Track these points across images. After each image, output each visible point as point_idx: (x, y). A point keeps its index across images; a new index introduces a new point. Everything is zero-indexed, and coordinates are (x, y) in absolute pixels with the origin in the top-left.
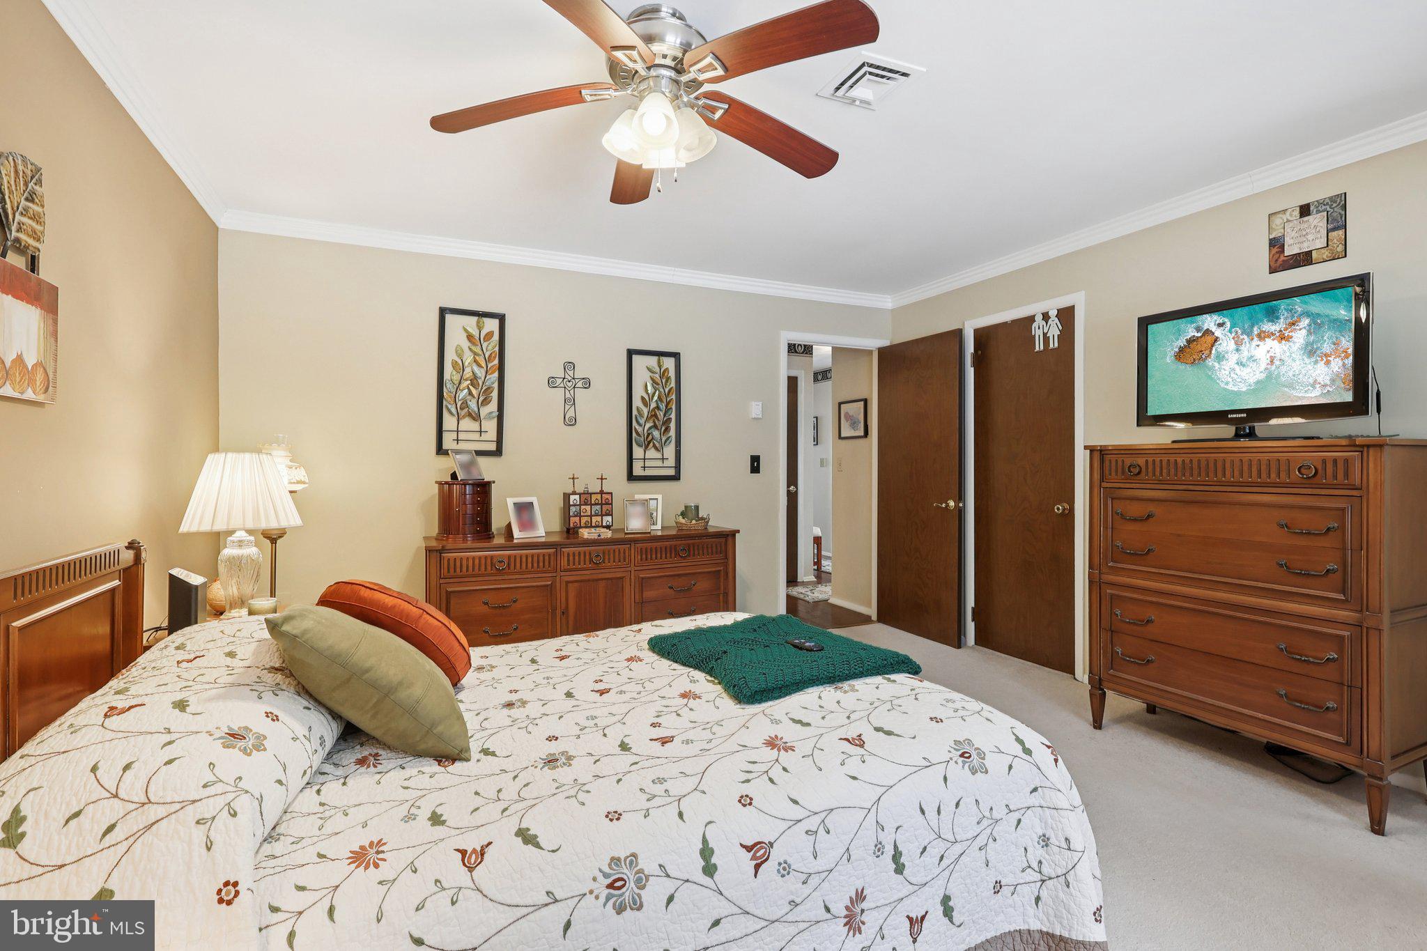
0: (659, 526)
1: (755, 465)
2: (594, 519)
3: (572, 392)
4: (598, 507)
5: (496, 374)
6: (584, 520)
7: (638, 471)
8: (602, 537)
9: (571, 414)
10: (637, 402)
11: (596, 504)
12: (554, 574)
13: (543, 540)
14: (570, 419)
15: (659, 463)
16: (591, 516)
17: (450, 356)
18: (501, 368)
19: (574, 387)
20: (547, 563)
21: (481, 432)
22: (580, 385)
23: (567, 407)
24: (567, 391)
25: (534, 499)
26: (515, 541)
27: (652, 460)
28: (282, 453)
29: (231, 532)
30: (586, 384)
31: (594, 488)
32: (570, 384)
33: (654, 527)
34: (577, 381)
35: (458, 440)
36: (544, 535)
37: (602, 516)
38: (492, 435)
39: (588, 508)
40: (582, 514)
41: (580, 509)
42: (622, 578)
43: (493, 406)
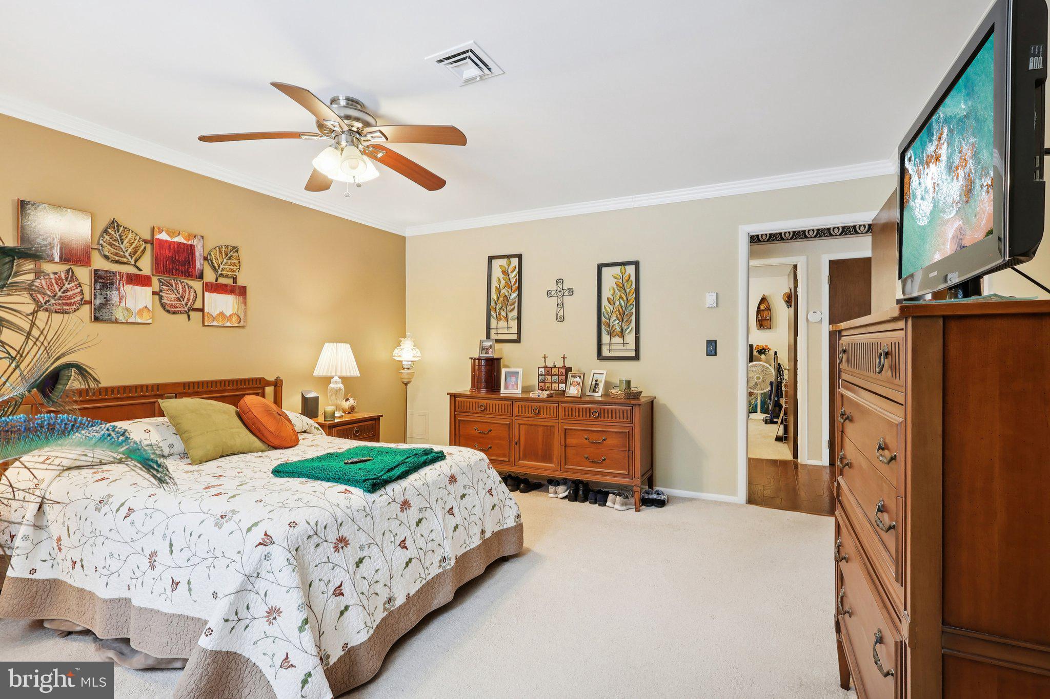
0: (599, 394)
1: (712, 348)
2: (554, 385)
3: (562, 299)
4: (556, 377)
5: (516, 293)
6: (547, 385)
7: (605, 353)
8: (541, 397)
9: (561, 314)
10: (605, 302)
11: (555, 375)
12: (511, 418)
13: (520, 396)
14: (560, 317)
15: (621, 347)
16: (552, 383)
17: (494, 284)
18: (519, 289)
19: (563, 295)
20: (506, 411)
21: (508, 328)
22: (566, 293)
23: (559, 309)
24: (559, 299)
25: (520, 370)
26: (501, 395)
27: (615, 345)
28: (410, 342)
29: (332, 377)
30: (569, 292)
31: (560, 364)
32: (560, 294)
33: (595, 394)
34: (565, 291)
35: (497, 333)
36: (521, 393)
37: (559, 383)
38: (515, 330)
39: (549, 377)
40: (546, 381)
41: (545, 378)
42: (553, 426)
43: (515, 313)
